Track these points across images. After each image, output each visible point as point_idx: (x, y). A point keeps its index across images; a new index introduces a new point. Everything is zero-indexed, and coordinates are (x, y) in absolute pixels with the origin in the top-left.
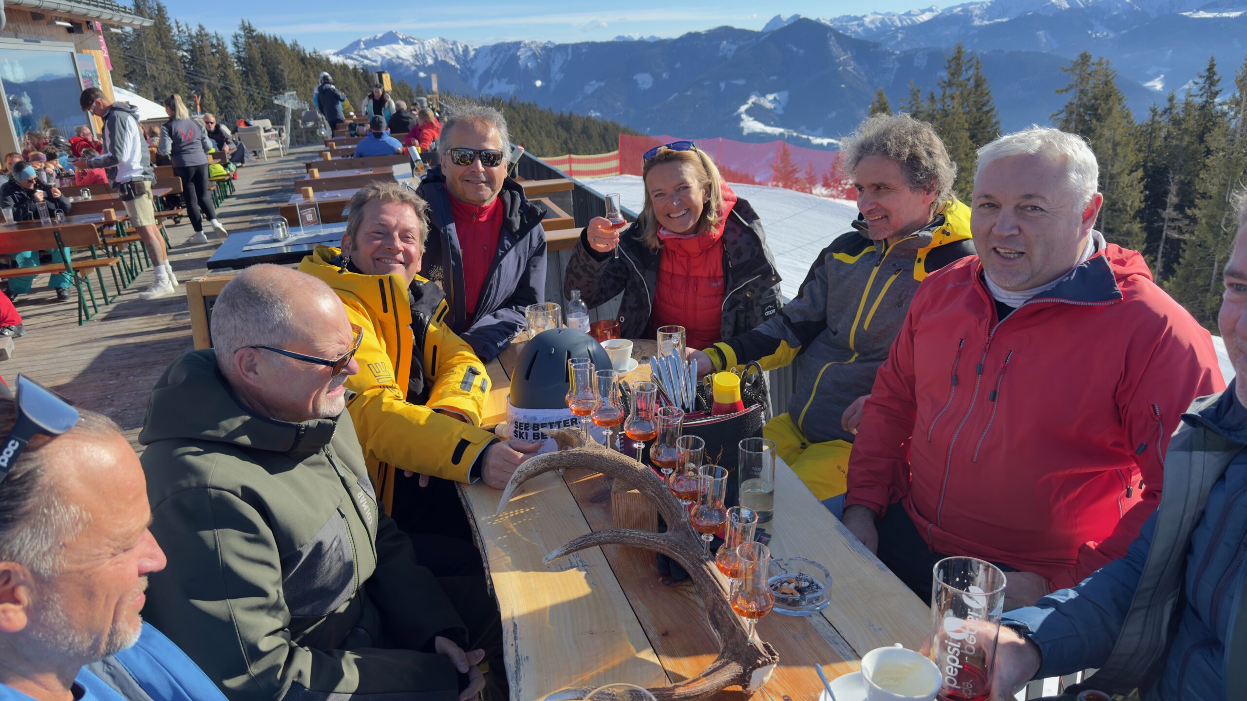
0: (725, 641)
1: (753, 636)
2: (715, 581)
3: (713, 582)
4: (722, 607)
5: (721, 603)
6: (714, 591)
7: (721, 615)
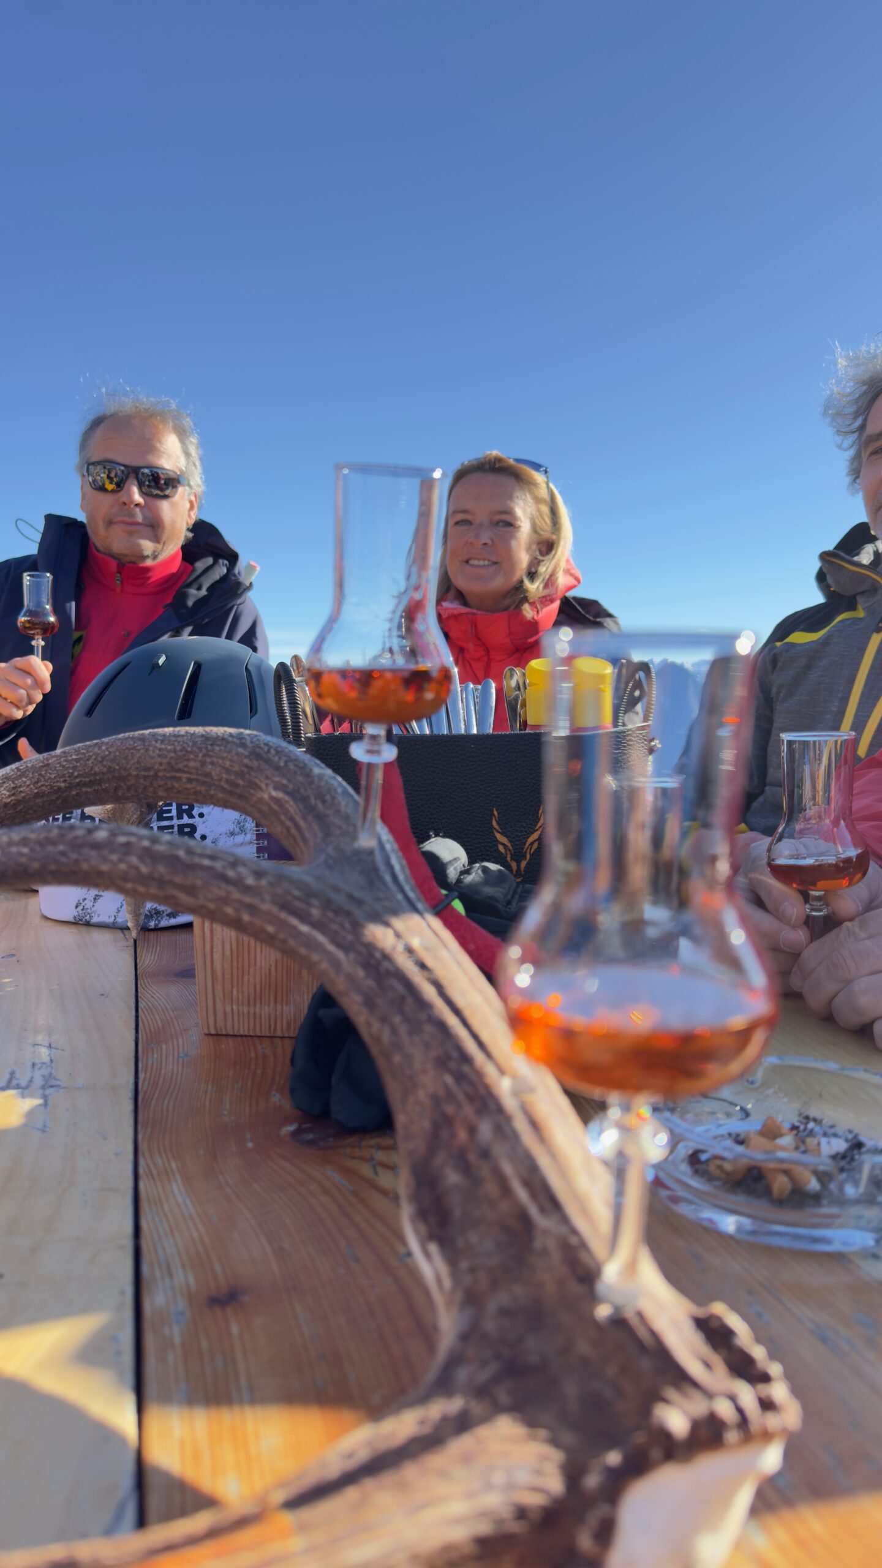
0: (471, 1299)
1: (631, 1267)
2: (452, 1021)
3: (442, 1026)
4: (472, 1130)
5: (468, 1110)
6: (442, 1063)
7: (466, 1169)
